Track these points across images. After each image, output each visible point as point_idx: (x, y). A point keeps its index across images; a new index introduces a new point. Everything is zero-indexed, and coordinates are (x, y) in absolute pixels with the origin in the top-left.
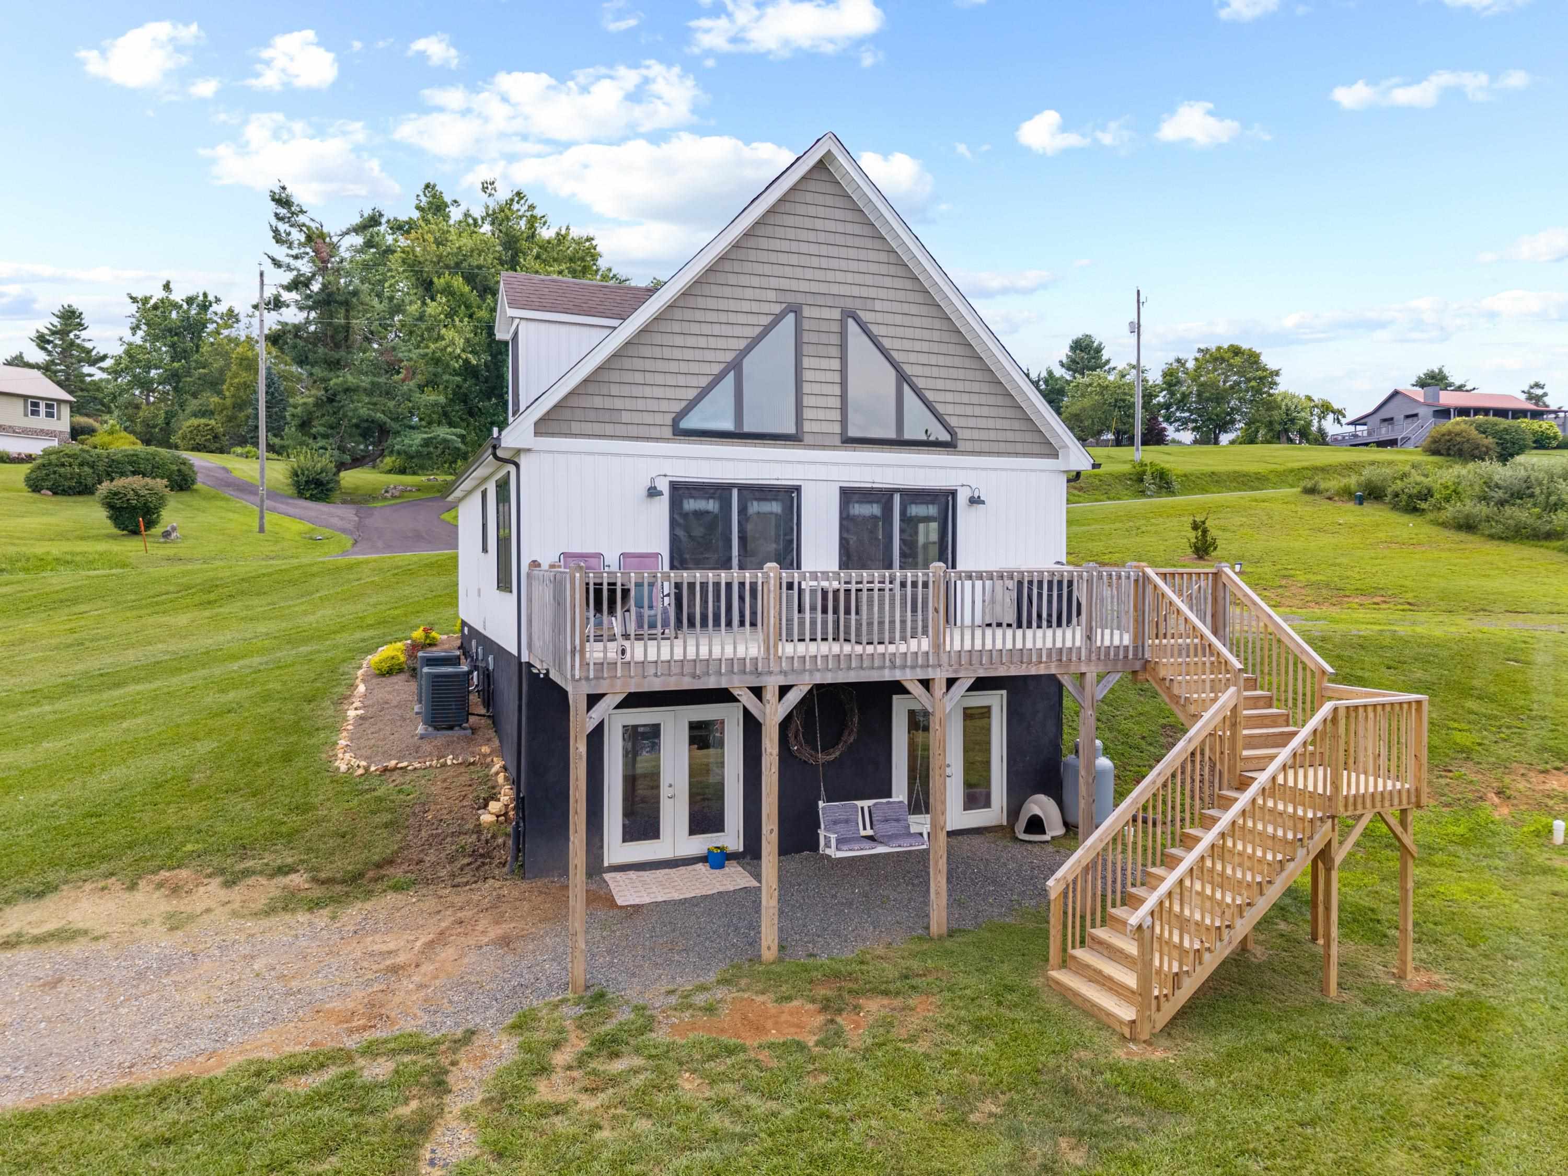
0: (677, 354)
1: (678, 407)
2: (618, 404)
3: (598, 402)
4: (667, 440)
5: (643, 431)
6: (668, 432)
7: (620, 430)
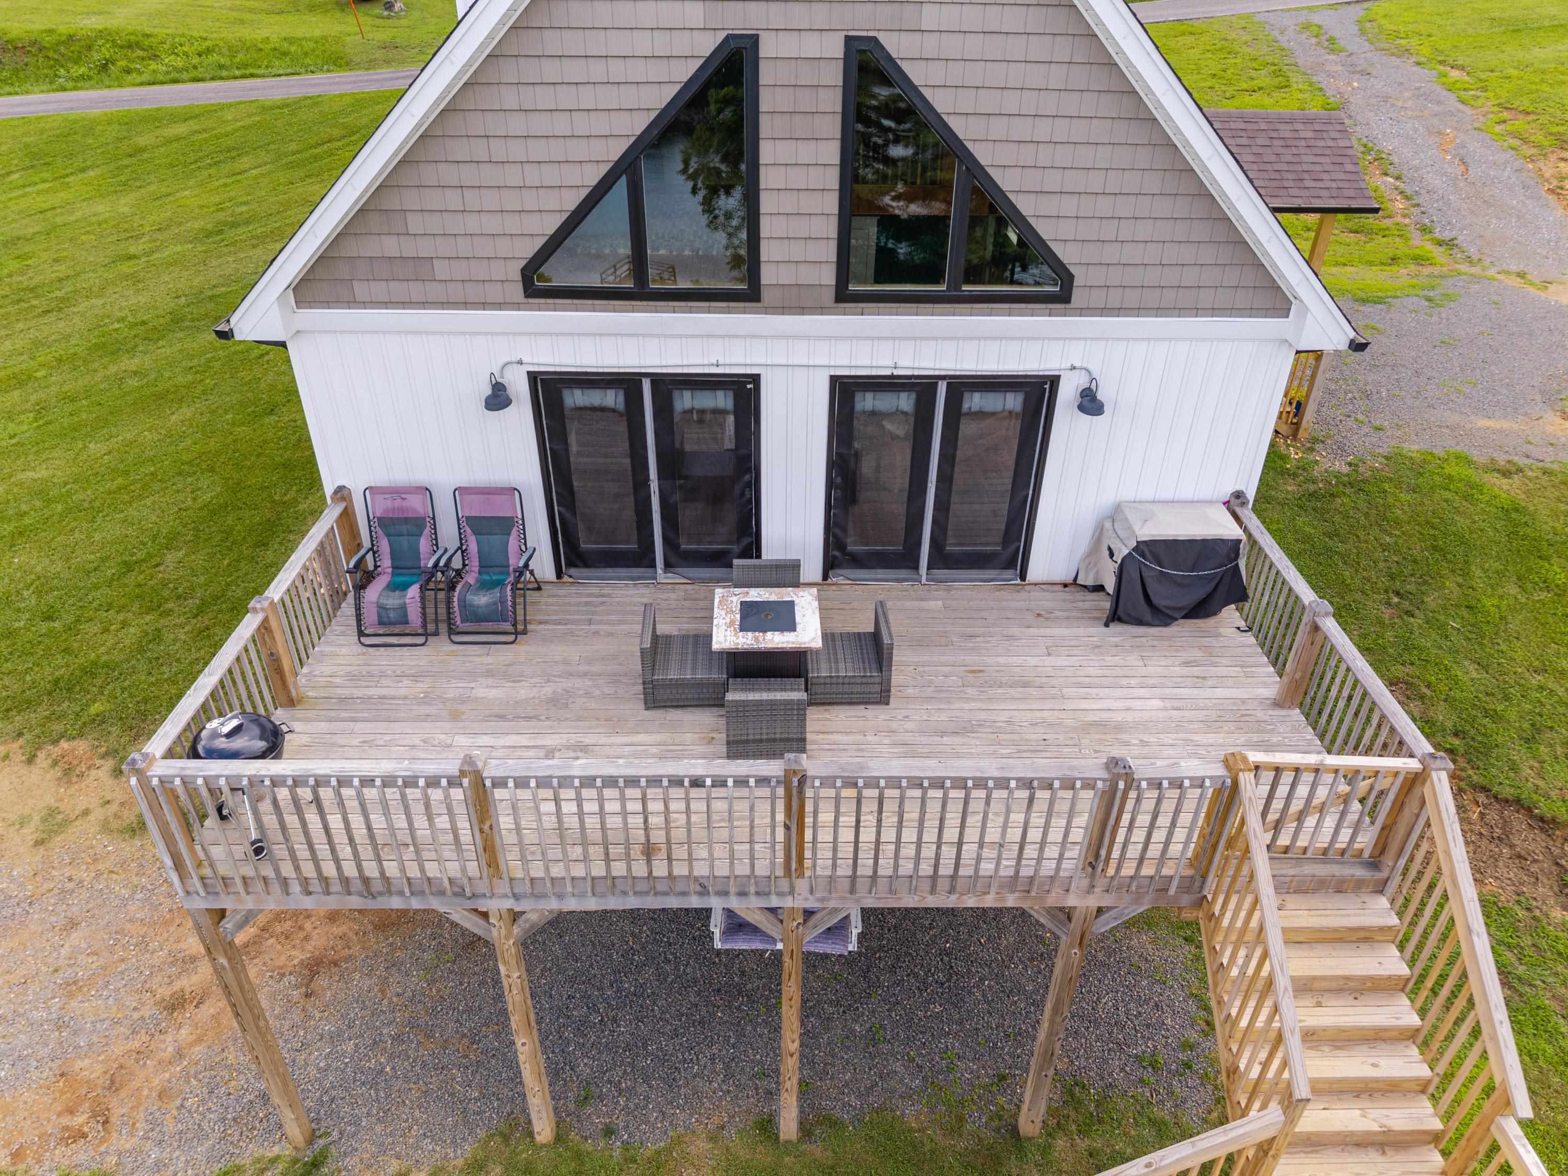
0: (517, 150)
1: (529, 248)
2: (425, 248)
3: (391, 246)
4: (517, 306)
5: (473, 291)
6: (516, 291)
7: (435, 291)
